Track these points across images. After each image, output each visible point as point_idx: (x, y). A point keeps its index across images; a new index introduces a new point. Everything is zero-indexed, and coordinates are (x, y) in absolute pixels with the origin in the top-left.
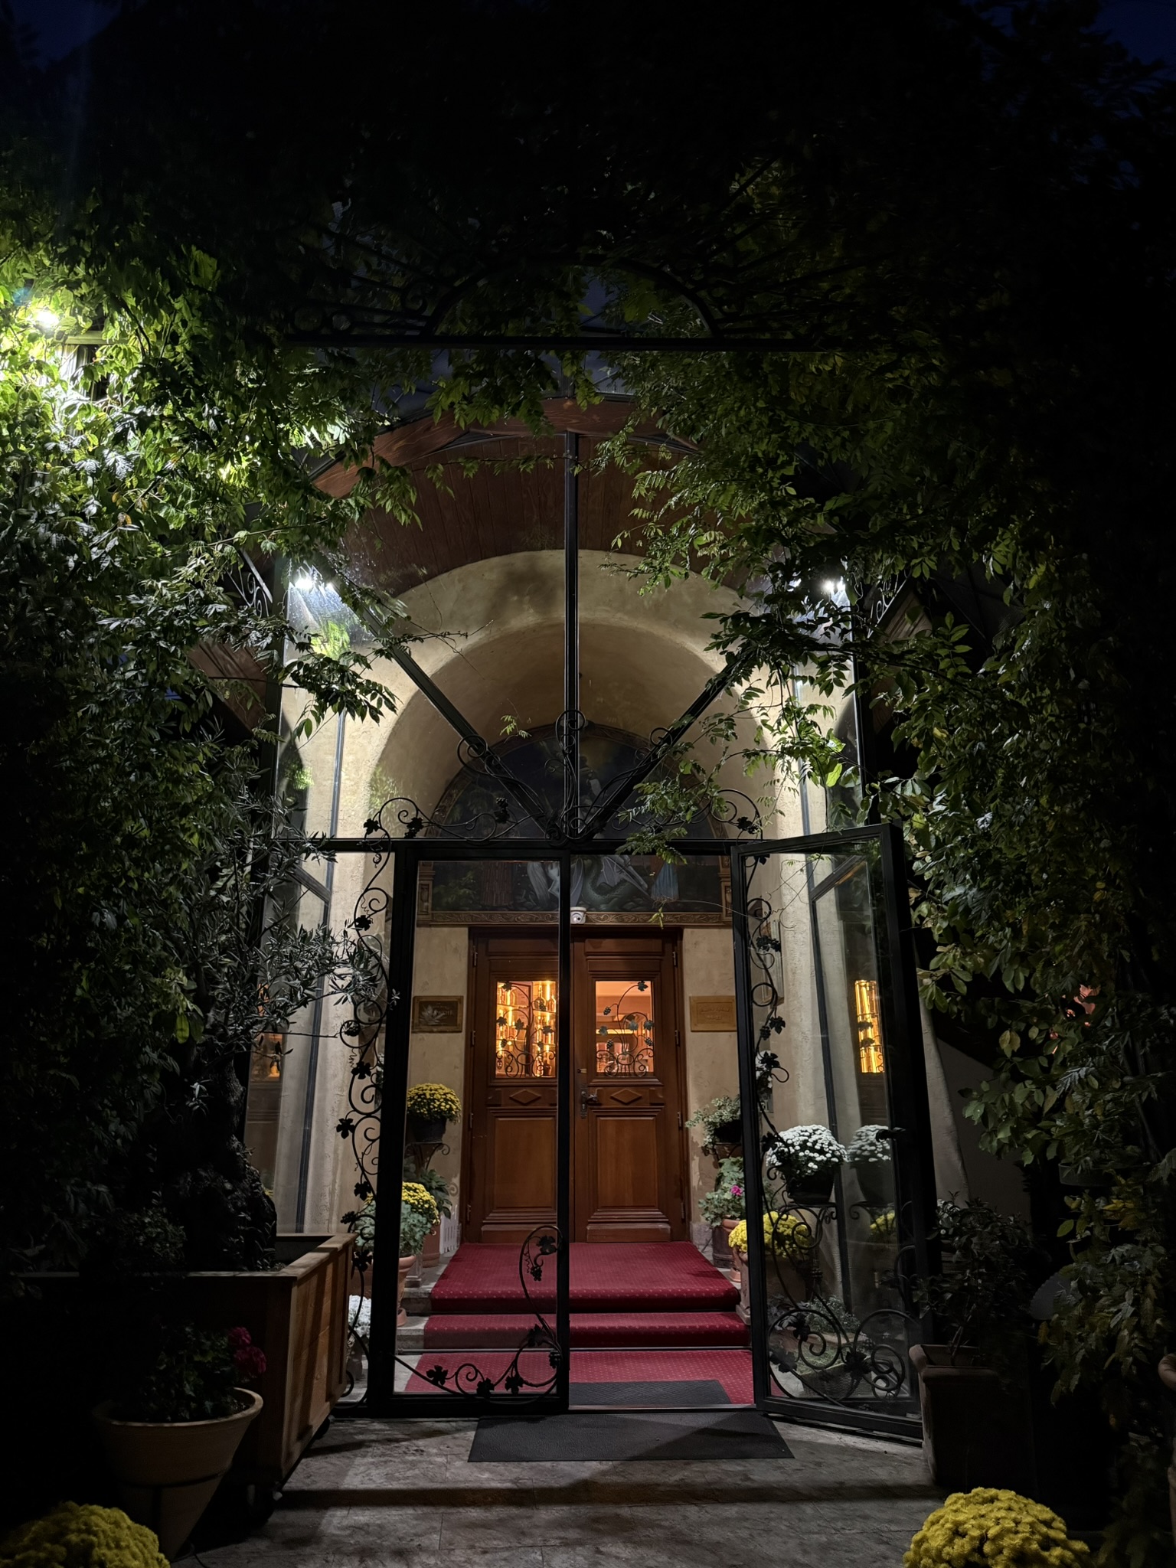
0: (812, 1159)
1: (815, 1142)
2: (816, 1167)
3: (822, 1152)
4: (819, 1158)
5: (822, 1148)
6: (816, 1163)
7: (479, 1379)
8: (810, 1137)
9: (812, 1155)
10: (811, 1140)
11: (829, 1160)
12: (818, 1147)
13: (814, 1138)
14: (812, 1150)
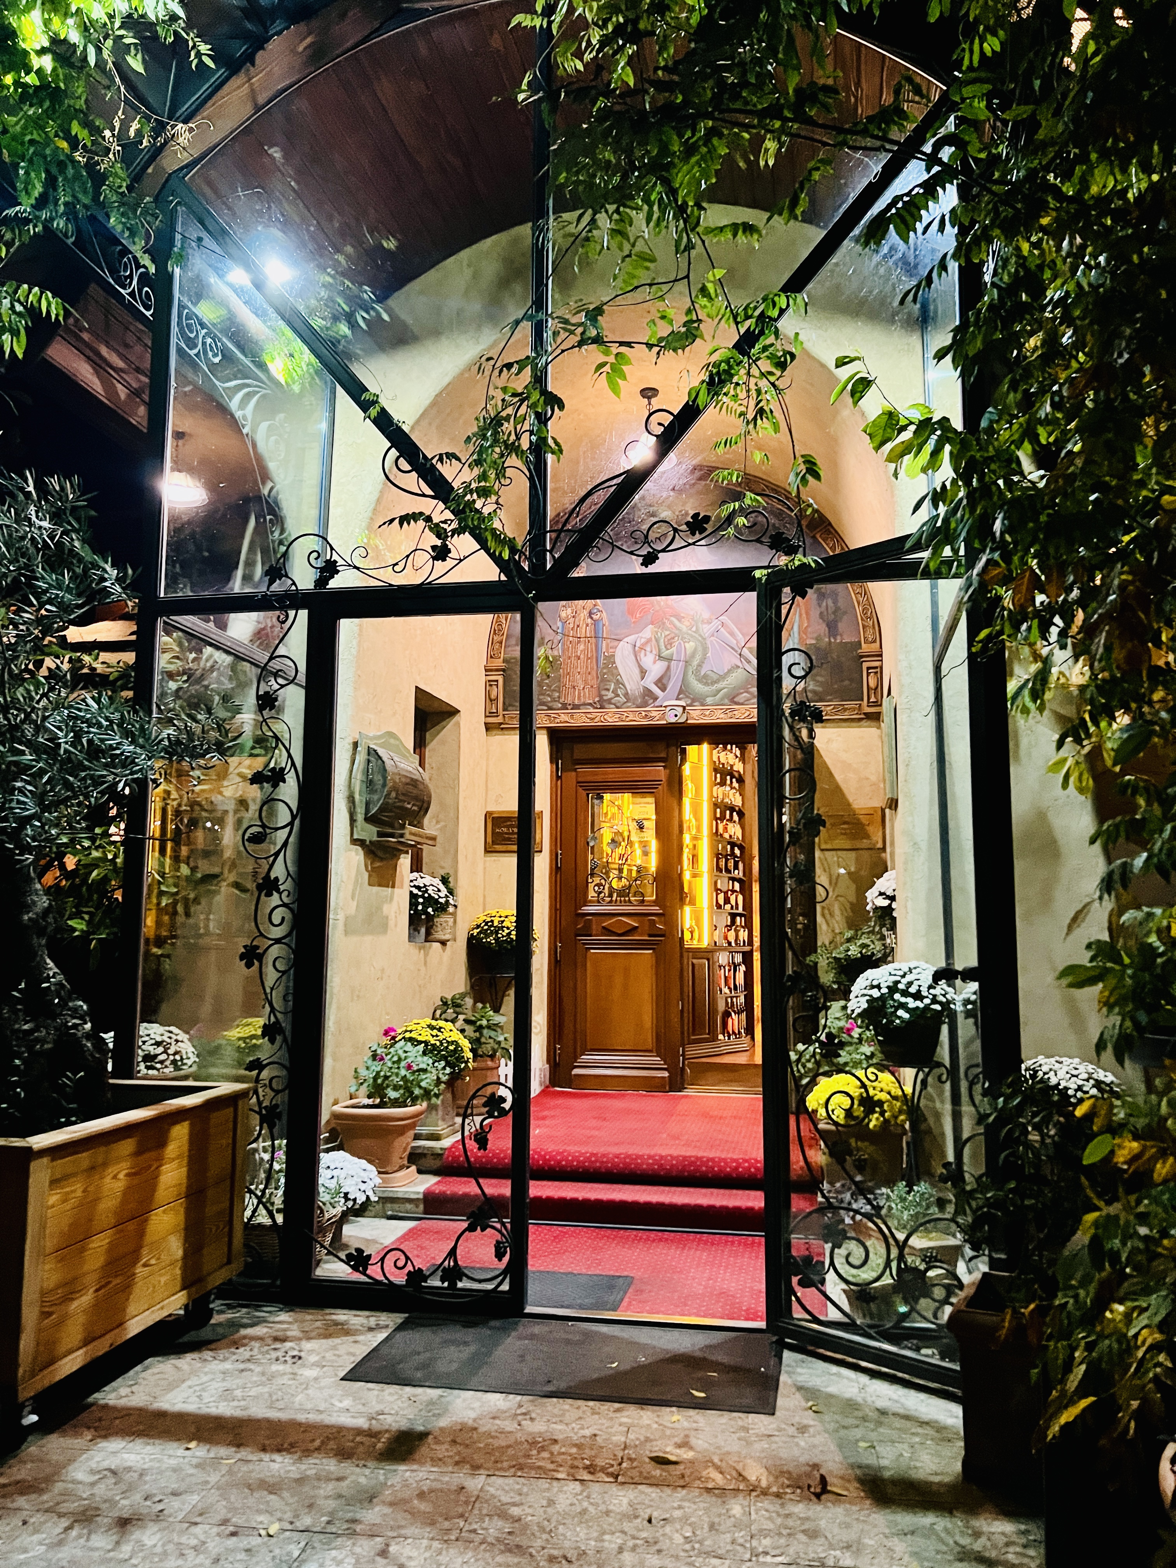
0: (903, 1006)
1: (910, 984)
2: (906, 1016)
3: (918, 996)
4: (912, 1003)
5: (919, 991)
6: (908, 1010)
7: (409, 1267)
8: (903, 976)
9: (903, 1000)
10: (905, 981)
11: (927, 1007)
12: (913, 990)
13: (909, 978)
14: (905, 993)
